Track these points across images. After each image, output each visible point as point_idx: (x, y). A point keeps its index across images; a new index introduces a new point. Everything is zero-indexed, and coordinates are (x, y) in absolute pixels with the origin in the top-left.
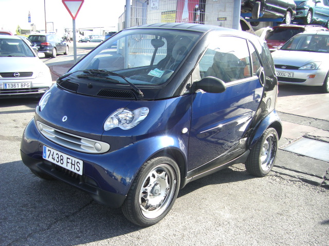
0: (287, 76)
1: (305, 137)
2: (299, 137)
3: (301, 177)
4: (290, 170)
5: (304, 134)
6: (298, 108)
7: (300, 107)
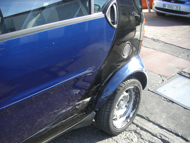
0: (174, 9)
1: (180, 74)
2: (174, 74)
3: (163, 138)
4: (154, 123)
5: (180, 70)
6: (180, 39)
7: (181, 37)
